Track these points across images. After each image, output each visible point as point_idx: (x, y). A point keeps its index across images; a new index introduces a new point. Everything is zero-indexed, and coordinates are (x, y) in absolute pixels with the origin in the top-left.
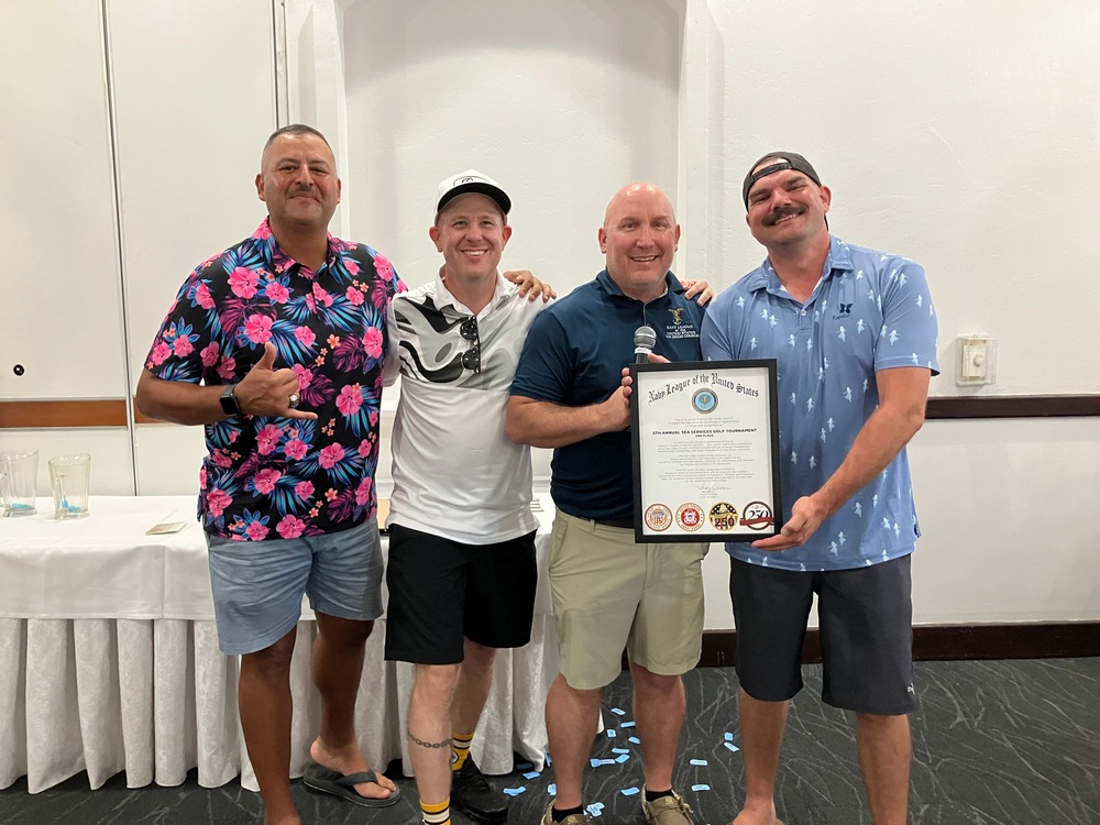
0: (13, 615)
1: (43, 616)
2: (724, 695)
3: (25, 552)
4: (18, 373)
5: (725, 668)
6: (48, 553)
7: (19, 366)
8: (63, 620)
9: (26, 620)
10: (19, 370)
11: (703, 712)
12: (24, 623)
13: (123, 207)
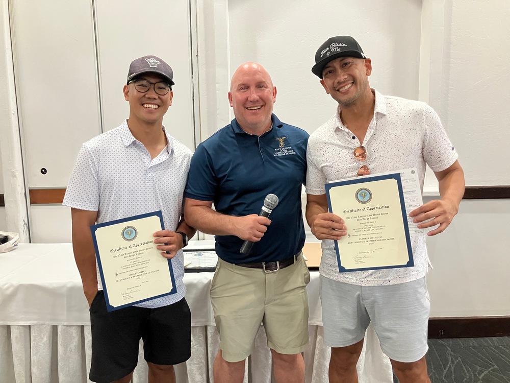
0: (47, 323)
1: (66, 323)
2: (452, 359)
3: (55, 285)
4: (43, 173)
5: (445, 339)
6: (69, 285)
7: (43, 169)
8: (78, 326)
9: (57, 326)
10: (44, 171)
11: (445, 371)
12: (55, 328)
13: (102, 76)
